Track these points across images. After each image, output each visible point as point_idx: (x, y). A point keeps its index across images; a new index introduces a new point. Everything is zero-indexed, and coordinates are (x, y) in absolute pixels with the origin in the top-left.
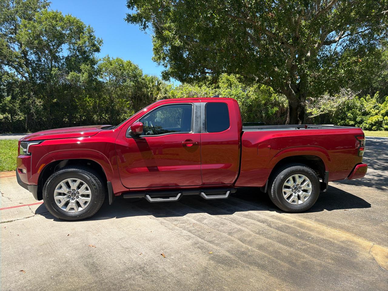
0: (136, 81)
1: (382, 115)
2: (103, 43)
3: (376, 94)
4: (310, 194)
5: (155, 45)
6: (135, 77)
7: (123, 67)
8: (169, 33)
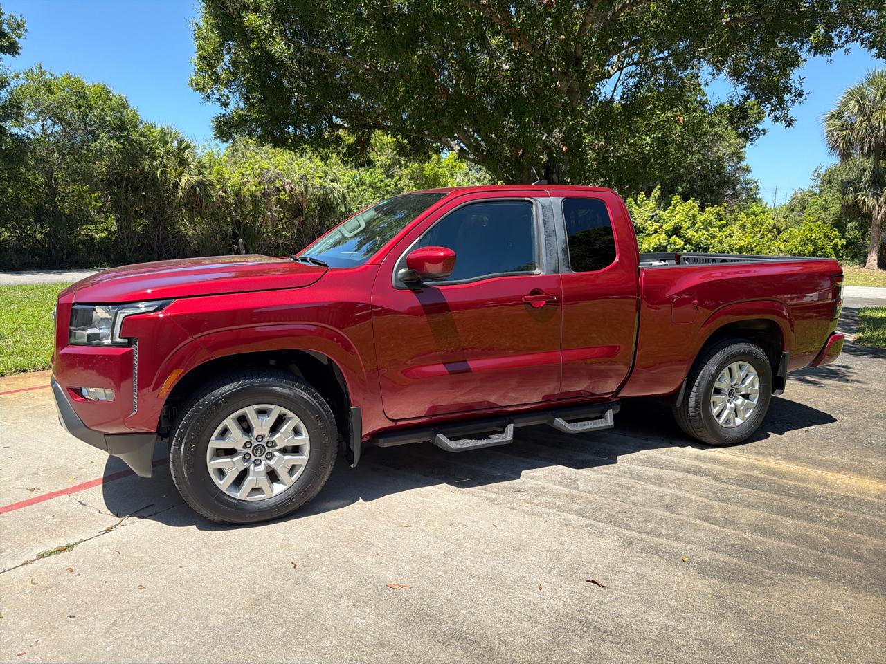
0: (126, 138)
1: (666, 232)
2: (26, 31)
3: (655, 191)
4: (755, 402)
5: (201, 48)
6: (122, 127)
7: (87, 100)
8: (258, 19)
